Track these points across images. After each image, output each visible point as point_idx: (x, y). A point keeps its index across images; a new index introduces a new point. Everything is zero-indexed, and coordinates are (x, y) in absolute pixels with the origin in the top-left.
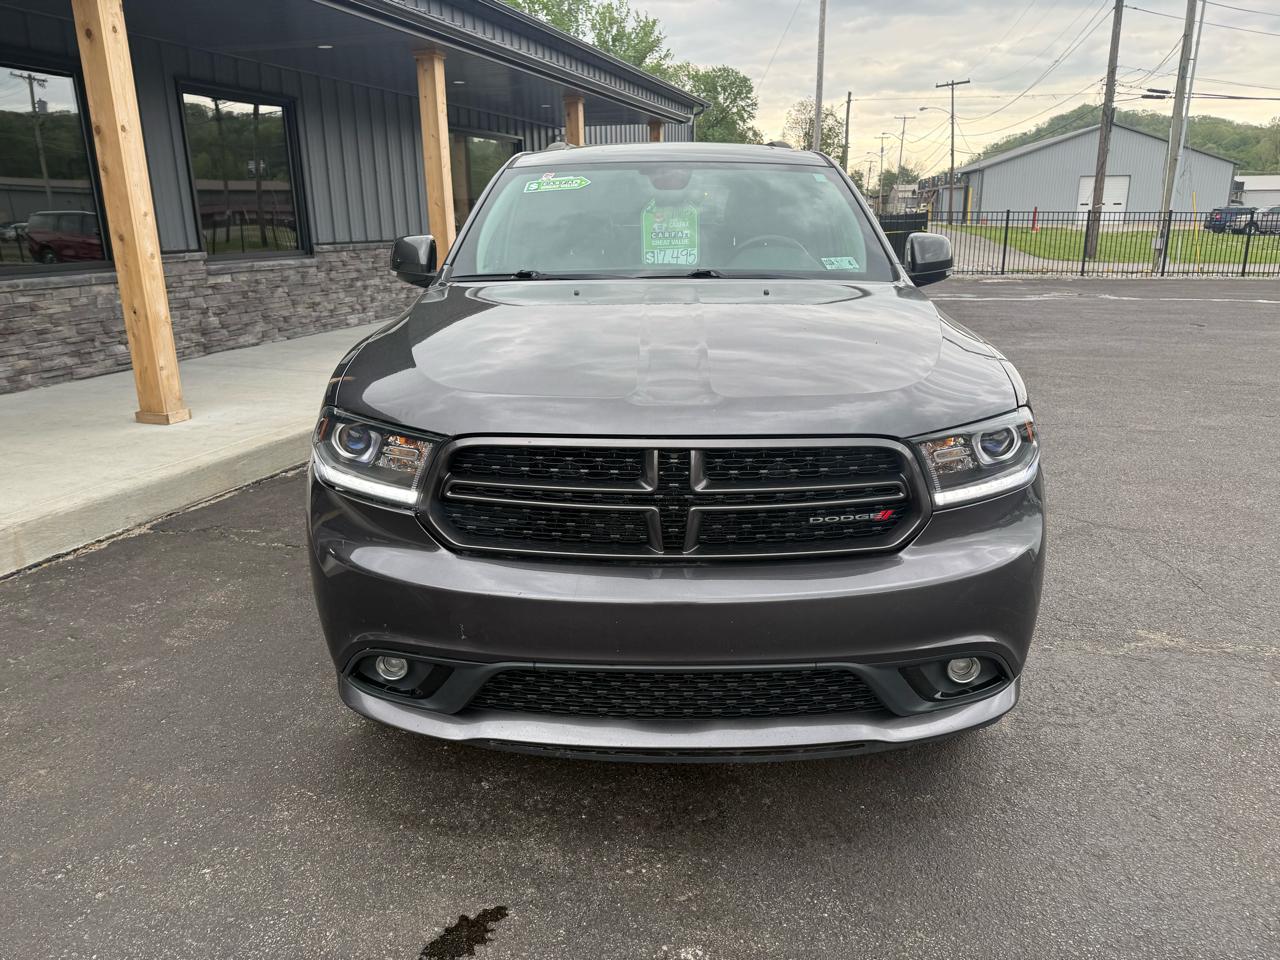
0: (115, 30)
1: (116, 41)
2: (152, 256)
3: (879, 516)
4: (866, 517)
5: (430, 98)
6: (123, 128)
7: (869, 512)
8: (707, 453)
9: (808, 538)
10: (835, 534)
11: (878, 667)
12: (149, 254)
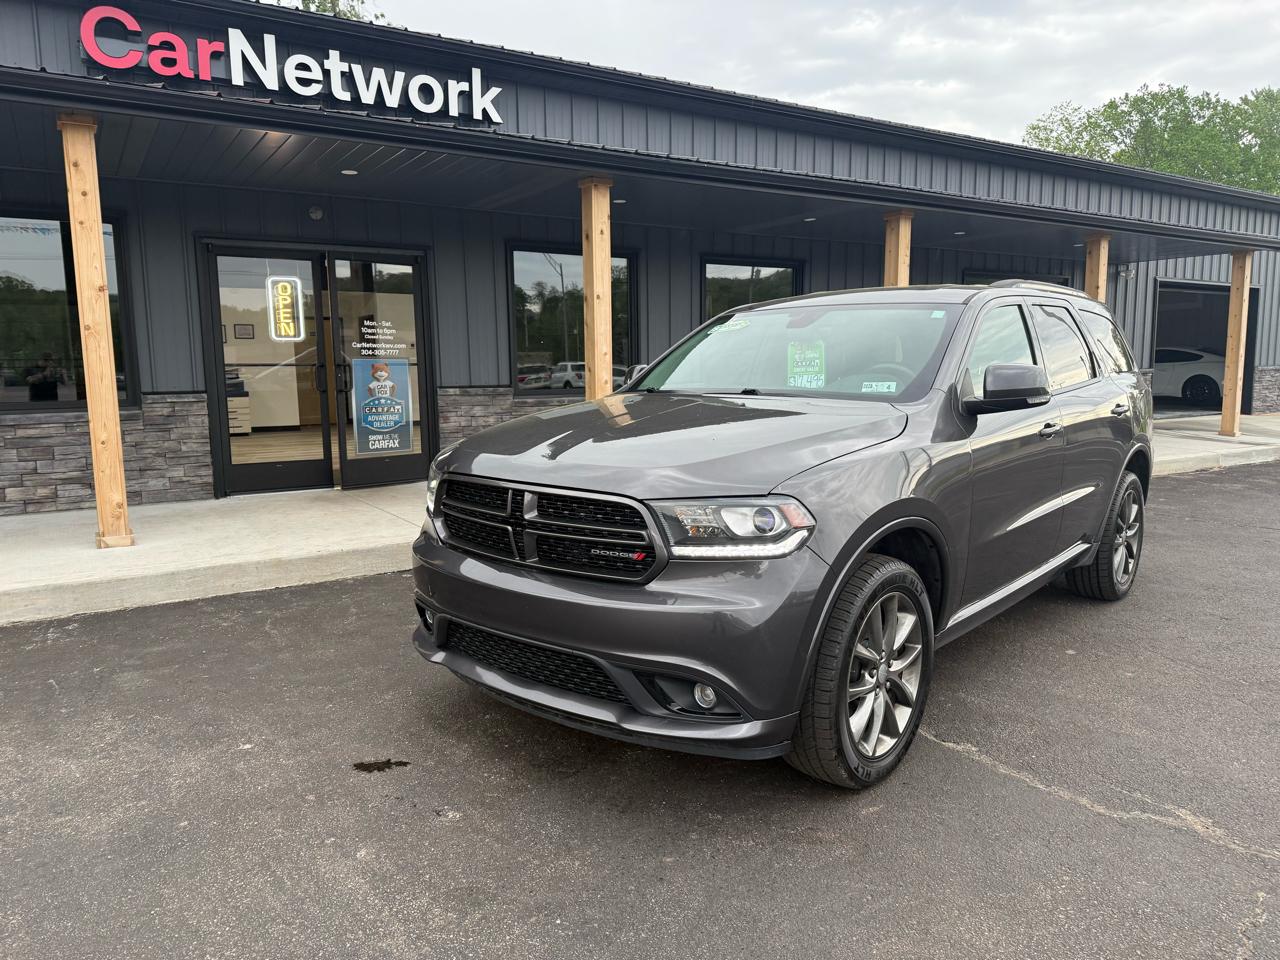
0: (602, 232)
1: (602, 240)
2: (606, 382)
3: (634, 556)
4: (626, 555)
5: (893, 251)
6: (598, 297)
7: (629, 552)
8: (541, 496)
9: (594, 563)
10: (611, 565)
11: (612, 664)
12: (603, 381)
